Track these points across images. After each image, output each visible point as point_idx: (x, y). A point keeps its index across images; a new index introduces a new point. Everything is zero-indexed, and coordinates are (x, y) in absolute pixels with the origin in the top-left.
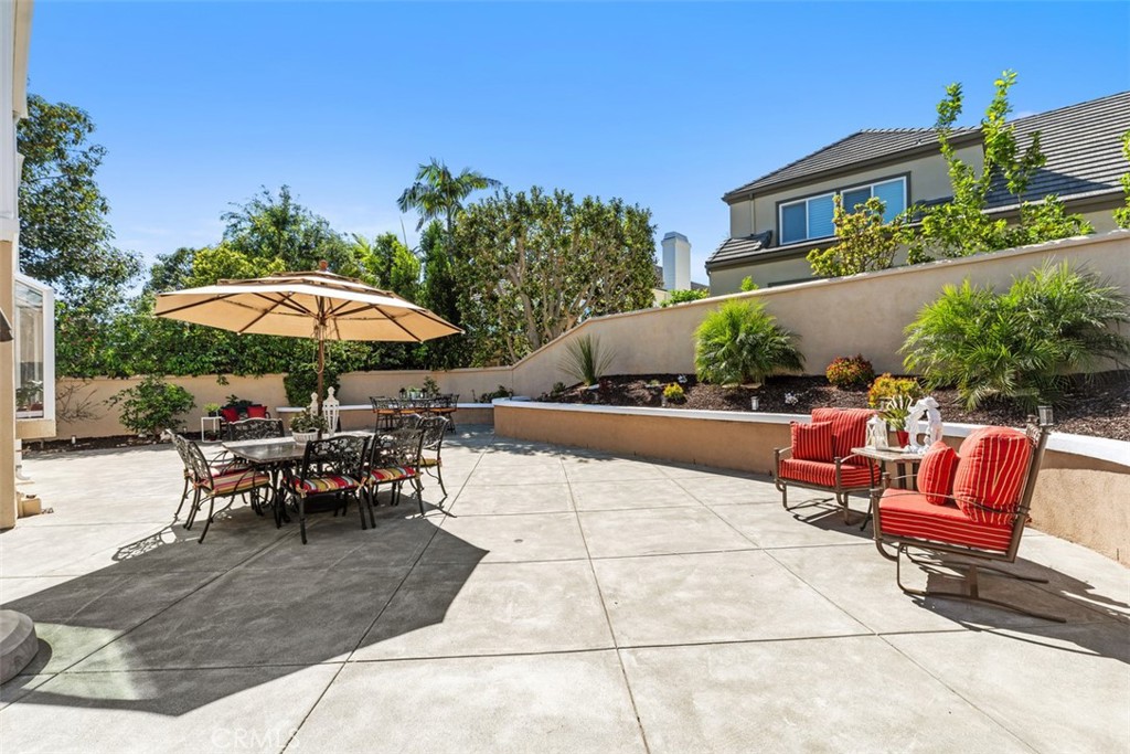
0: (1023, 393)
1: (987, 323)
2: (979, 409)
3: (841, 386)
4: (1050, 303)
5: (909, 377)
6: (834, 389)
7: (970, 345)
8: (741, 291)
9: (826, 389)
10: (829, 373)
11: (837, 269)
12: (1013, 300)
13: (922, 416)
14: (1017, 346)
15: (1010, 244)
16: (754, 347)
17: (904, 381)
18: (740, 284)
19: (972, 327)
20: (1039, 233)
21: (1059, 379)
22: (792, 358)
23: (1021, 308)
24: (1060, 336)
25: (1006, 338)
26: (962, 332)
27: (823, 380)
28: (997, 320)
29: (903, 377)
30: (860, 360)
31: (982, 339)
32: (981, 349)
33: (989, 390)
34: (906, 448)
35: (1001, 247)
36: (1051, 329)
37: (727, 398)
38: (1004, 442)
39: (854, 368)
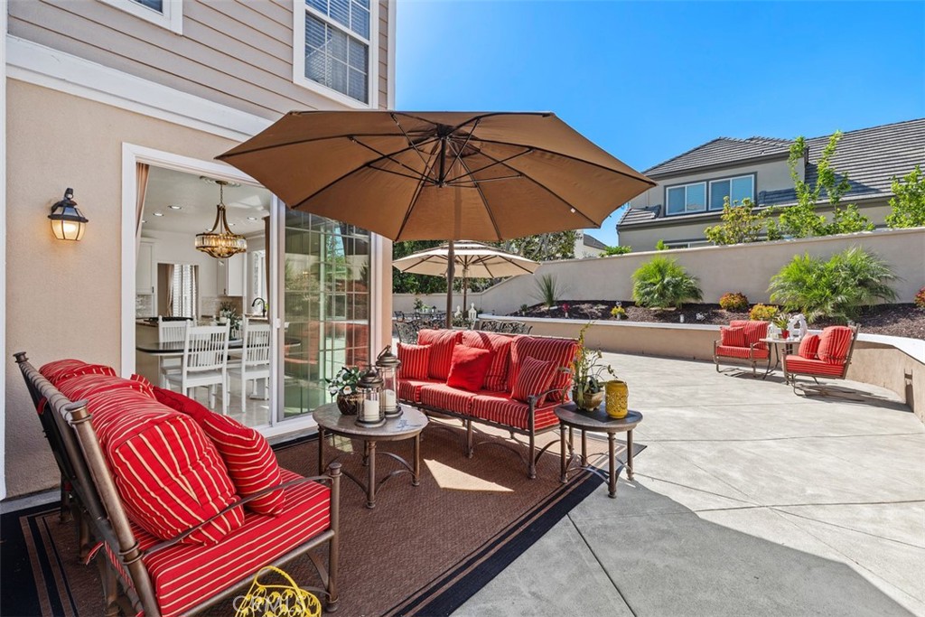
0: (838, 315)
1: (819, 277)
2: (815, 323)
3: (729, 310)
4: (852, 269)
5: (774, 305)
6: (725, 311)
7: (809, 288)
8: (656, 250)
9: (720, 311)
10: (721, 303)
11: (723, 239)
12: (831, 265)
13: (797, 323)
14: (835, 291)
15: (828, 232)
16: (676, 286)
17: (771, 307)
18: (656, 244)
19: (811, 279)
20: (845, 226)
21: (856, 308)
22: (695, 293)
23: (836, 269)
24: (857, 286)
25: (829, 286)
26: (805, 283)
27: (718, 306)
28: (825, 276)
29: (770, 305)
30: (740, 295)
31: (816, 286)
32: (816, 291)
33: (821, 313)
34: (788, 338)
35: (823, 235)
36: (852, 281)
37: (656, 316)
38: (842, 331)
39: (737, 300)
